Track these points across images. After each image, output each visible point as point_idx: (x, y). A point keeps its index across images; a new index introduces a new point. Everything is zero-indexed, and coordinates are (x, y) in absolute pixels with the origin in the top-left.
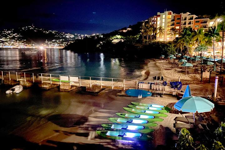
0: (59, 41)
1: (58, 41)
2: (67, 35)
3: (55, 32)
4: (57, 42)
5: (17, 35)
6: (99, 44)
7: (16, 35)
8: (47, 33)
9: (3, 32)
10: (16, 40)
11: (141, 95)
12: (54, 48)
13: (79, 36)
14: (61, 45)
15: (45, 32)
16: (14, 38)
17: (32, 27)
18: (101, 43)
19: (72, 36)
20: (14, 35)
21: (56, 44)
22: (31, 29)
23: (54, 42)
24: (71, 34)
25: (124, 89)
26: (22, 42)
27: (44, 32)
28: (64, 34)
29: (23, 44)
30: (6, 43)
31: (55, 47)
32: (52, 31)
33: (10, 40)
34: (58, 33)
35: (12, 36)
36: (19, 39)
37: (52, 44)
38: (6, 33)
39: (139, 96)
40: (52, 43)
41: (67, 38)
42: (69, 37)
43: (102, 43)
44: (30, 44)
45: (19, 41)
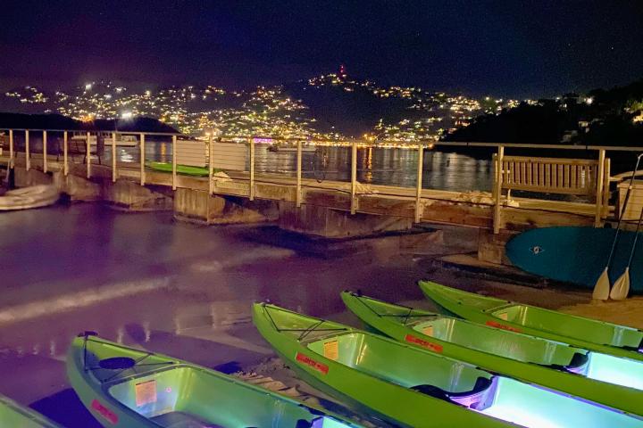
0: (423, 125)
1: (418, 124)
2: (454, 103)
3: (412, 93)
4: (415, 129)
5: (291, 106)
6: (574, 132)
7: (287, 105)
8: (387, 95)
9: (254, 96)
10: (288, 121)
11: (626, 276)
12: (404, 147)
13: (500, 104)
14: (428, 137)
15: (379, 94)
16: (281, 113)
17: (340, 75)
18: (584, 124)
19: (474, 106)
20: (284, 103)
21: (412, 136)
22: (334, 82)
23: (404, 128)
24: (470, 98)
25: (499, 225)
26: (305, 128)
27: (376, 92)
28: (443, 100)
29: (307, 132)
30: (258, 128)
31: (406, 143)
32: (404, 87)
33: (268, 121)
34: (421, 94)
35: (277, 108)
36: (297, 117)
37: (398, 135)
38: (263, 98)
39: (604, 278)
40: (396, 131)
41: (453, 113)
42: (461, 109)
43: (589, 126)
44: (328, 133)
45: (296, 122)
